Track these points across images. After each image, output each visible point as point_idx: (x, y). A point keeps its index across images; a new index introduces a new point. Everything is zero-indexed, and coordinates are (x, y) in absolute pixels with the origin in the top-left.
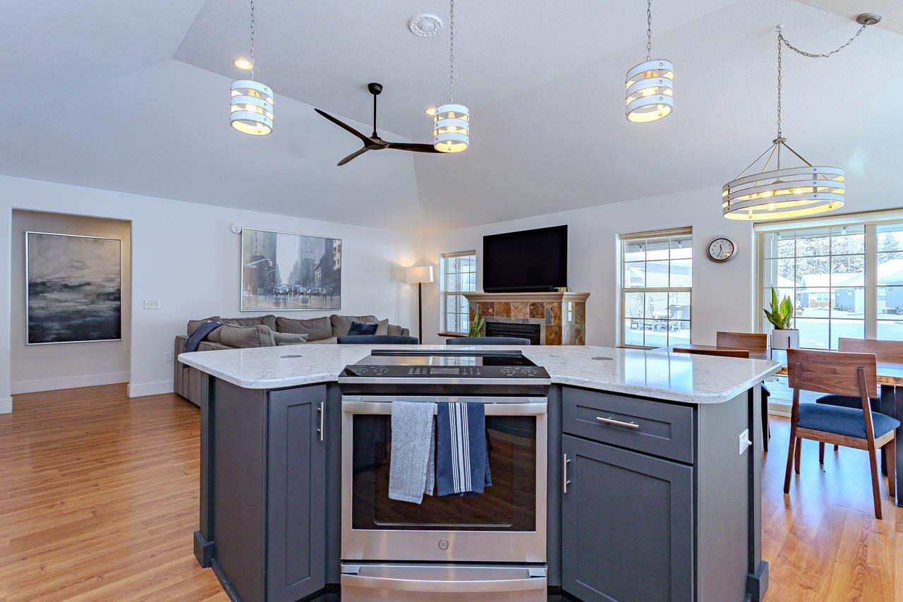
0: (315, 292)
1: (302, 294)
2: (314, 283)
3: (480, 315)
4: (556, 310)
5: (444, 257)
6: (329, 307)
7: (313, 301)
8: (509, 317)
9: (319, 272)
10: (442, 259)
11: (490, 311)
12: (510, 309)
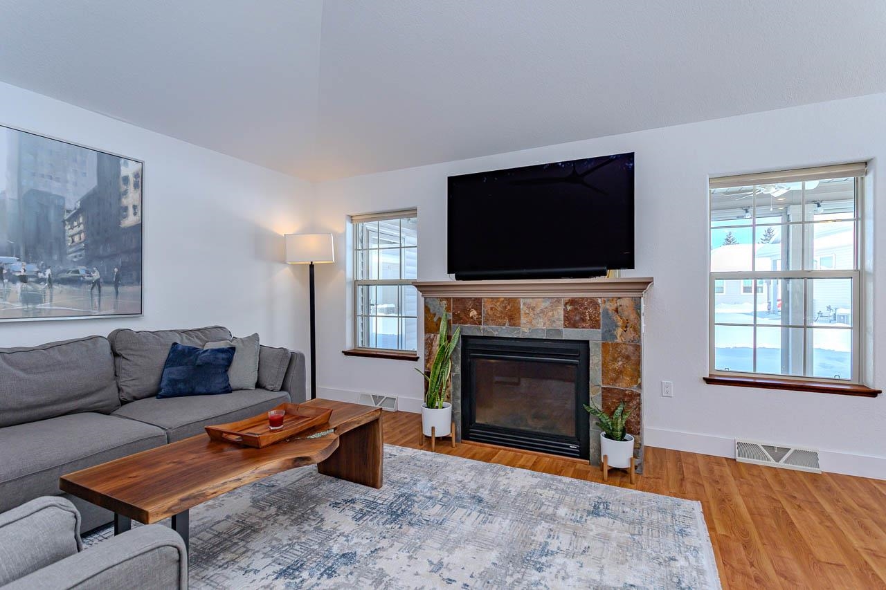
0: (66, 275)
1: (23, 279)
2: (63, 254)
3: (449, 322)
4: (629, 313)
5: (352, 221)
6: (112, 311)
7: (60, 298)
8: (514, 325)
9: (76, 230)
10: (349, 226)
11: (471, 314)
12: (519, 310)
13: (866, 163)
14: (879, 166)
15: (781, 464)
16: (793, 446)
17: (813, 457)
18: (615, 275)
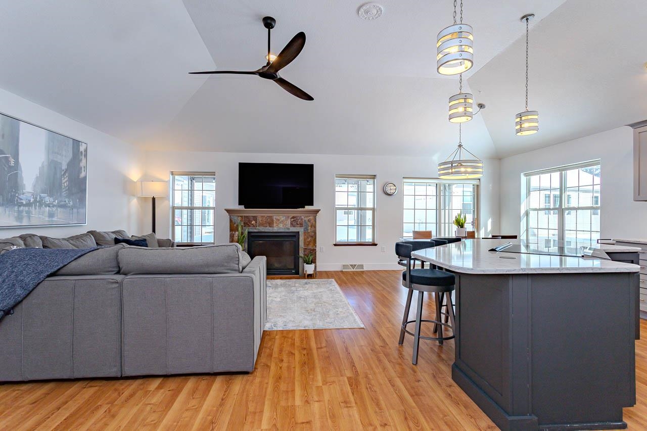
0: (62, 203)
1: (49, 205)
2: (61, 192)
3: (242, 227)
4: (313, 221)
5: (172, 174)
6: (76, 222)
7: (60, 214)
8: (271, 227)
9: (66, 180)
10: (171, 176)
11: (252, 223)
12: (273, 220)
13: (375, 176)
14: (378, 177)
15: (355, 270)
16: (357, 264)
17: (362, 266)
18: (308, 208)
